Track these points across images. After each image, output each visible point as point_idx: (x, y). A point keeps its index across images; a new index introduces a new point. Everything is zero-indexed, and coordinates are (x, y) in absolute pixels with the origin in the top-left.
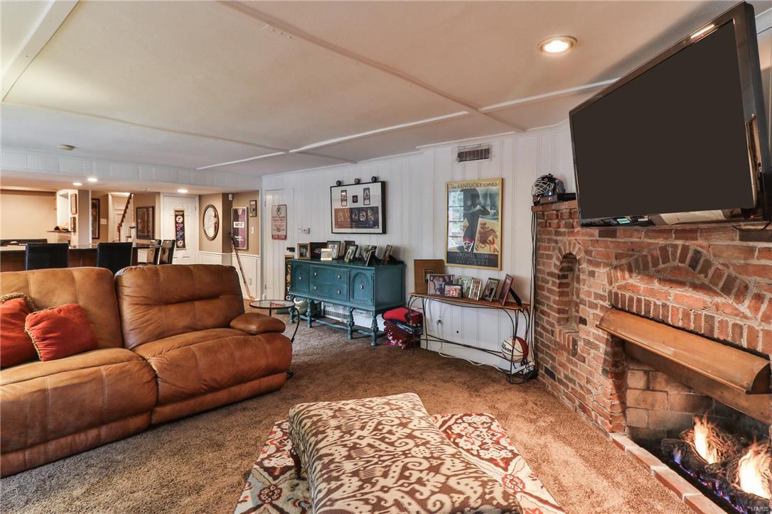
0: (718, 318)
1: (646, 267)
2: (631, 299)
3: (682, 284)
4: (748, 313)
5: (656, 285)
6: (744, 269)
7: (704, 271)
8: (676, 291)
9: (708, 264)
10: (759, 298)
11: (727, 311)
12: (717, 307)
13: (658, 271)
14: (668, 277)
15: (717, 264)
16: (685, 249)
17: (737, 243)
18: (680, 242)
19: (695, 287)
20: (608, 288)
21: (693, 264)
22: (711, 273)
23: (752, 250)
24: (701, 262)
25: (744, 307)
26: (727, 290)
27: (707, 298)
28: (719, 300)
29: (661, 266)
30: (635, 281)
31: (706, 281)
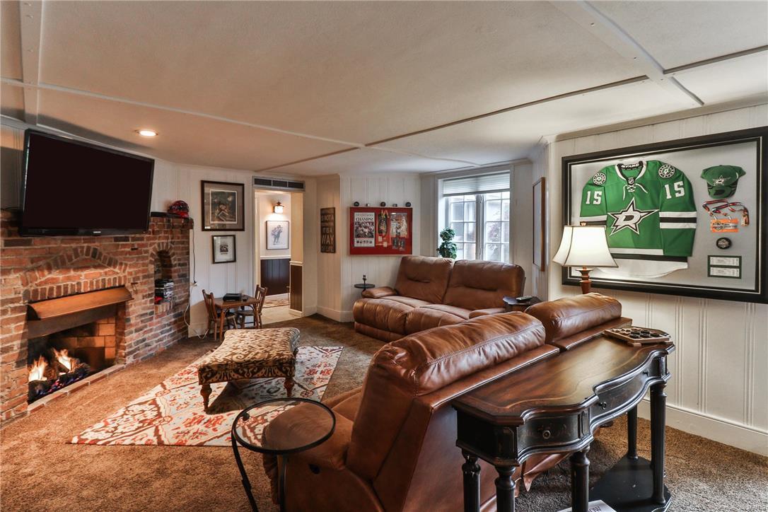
0: (107, 278)
1: (63, 263)
2: (51, 289)
3: (88, 268)
4: (119, 271)
5: (72, 273)
6: (115, 254)
7: (99, 258)
8: (84, 273)
9: (101, 254)
10: (121, 264)
11: (111, 273)
12: (106, 273)
13: (73, 264)
14: (80, 266)
15: (104, 254)
16: (88, 248)
17: (113, 243)
18: (86, 245)
19: (95, 267)
20: (22, 289)
21: (94, 256)
22: (102, 258)
23: (118, 245)
24: (98, 253)
25: (117, 270)
26: (109, 265)
27: (102, 271)
28: (107, 270)
29: (74, 260)
30: (56, 275)
31: (101, 263)
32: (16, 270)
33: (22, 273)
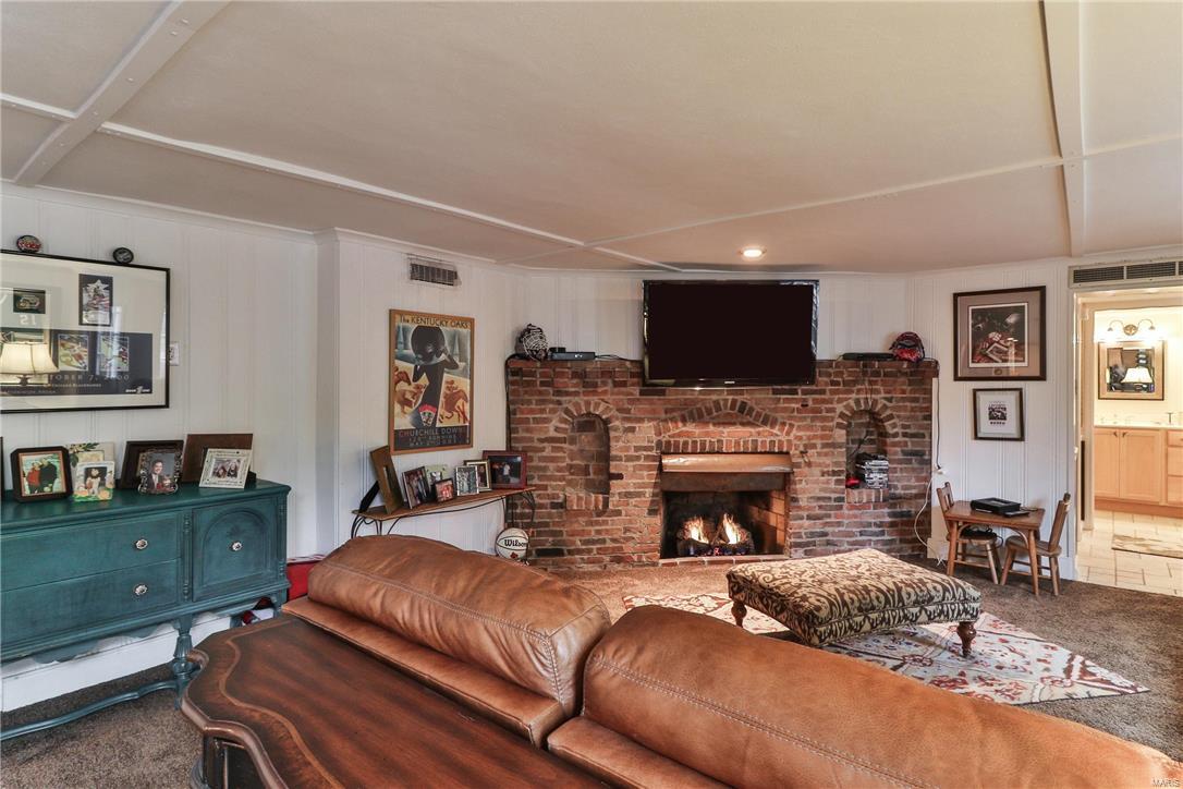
0: (760, 440)
1: (701, 416)
2: (686, 443)
3: (734, 424)
4: (779, 433)
5: (711, 428)
6: (775, 410)
7: (749, 413)
8: (727, 430)
9: (751, 409)
10: (784, 424)
11: (766, 434)
12: (759, 433)
13: (713, 418)
14: (721, 421)
15: (757, 408)
16: (734, 401)
17: (771, 396)
18: (730, 397)
19: (743, 424)
20: (655, 439)
21: (742, 410)
22: (754, 413)
23: (780, 399)
24: (747, 408)
25: (776, 431)
26: (765, 423)
27: (752, 430)
28: (761, 429)
29: (715, 414)
30: (690, 427)
31: (751, 420)
32: (650, 420)
33: (655, 423)
